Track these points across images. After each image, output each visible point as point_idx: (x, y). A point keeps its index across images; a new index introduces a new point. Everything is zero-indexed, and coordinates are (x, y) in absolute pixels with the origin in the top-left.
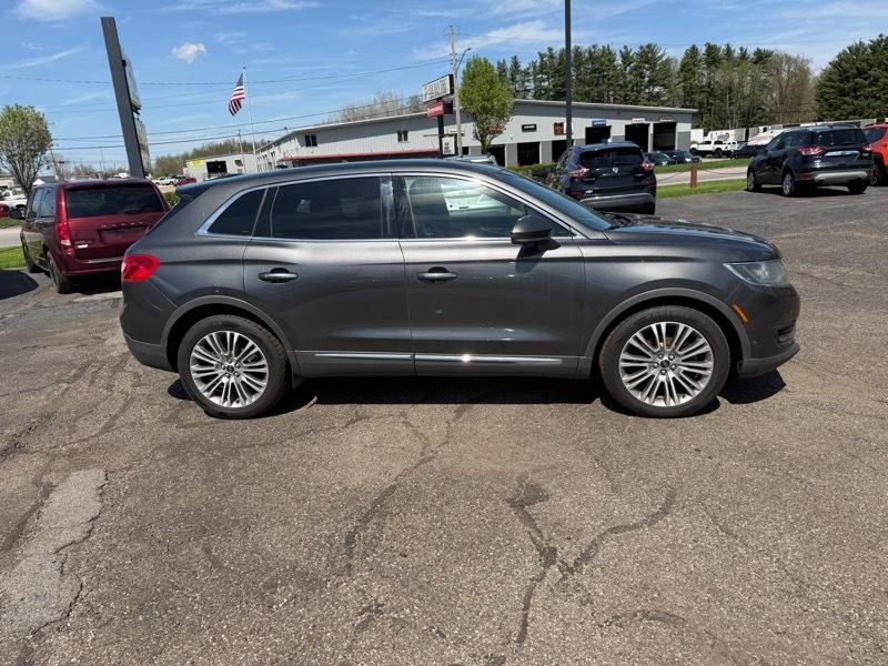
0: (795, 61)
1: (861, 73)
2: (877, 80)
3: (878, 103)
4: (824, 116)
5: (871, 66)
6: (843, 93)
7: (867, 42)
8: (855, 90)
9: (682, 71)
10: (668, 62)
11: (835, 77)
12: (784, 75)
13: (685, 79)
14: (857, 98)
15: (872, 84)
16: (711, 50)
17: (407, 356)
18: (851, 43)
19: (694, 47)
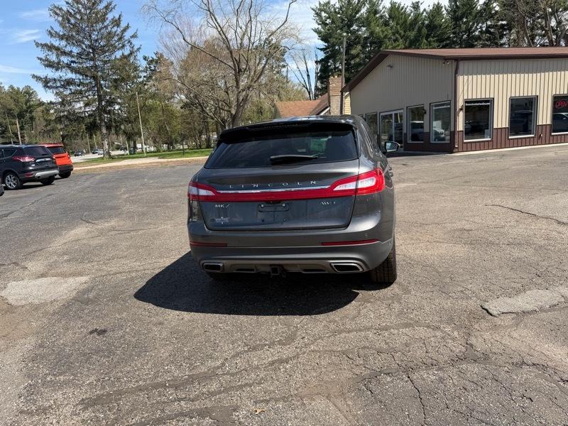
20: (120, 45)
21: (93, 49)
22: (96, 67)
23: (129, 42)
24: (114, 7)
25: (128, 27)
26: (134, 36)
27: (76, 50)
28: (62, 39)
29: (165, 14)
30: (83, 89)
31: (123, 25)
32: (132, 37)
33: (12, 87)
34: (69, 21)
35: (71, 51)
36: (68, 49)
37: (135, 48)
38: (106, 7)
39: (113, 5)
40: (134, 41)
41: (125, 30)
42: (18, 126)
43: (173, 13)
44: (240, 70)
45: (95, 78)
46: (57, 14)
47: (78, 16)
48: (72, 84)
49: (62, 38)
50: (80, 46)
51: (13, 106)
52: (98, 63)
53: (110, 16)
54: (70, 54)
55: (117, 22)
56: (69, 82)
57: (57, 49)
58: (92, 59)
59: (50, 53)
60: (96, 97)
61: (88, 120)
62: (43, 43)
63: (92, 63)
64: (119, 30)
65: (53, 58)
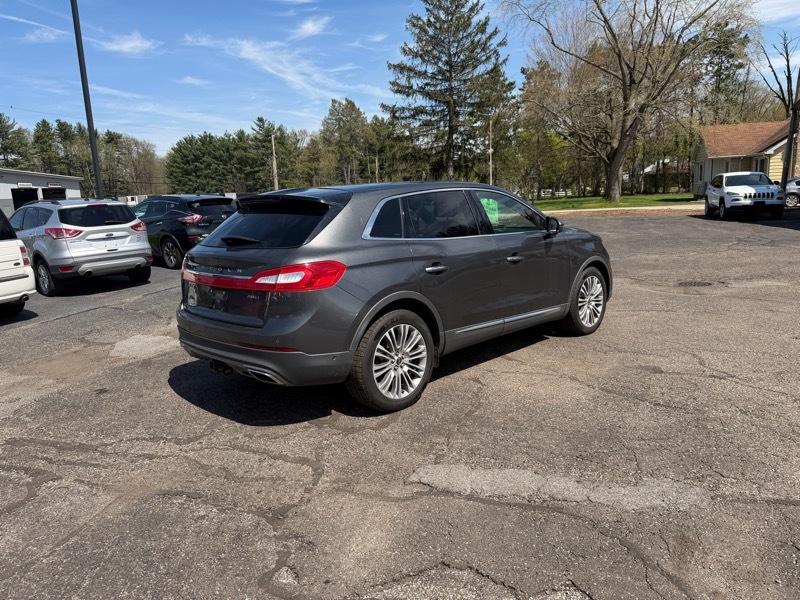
0: (143, 145)
1: (197, 159)
2: (209, 165)
3: (214, 182)
4: (176, 190)
5: (204, 154)
6: (187, 173)
7: (197, 137)
8: (195, 171)
9: (36, 142)
10: (20, 131)
11: (179, 160)
12: (135, 155)
13: (43, 150)
14: (198, 177)
15: (206, 168)
16: (63, 126)
17: (501, 321)
18: (185, 135)
19: (44, 122)
20: (484, 58)
21: (451, 66)
22: (451, 89)
23: (496, 51)
24: (482, 7)
25: (495, 32)
26: (503, 43)
27: (431, 69)
28: (416, 57)
29: (531, 10)
30: (433, 119)
31: (489, 30)
32: (500, 44)
33: (376, 118)
34: (426, 32)
35: (426, 72)
36: (422, 68)
37: (501, 60)
38: (472, 9)
39: (480, 5)
40: (502, 51)
41: (490, 38)
42: (377, 164)
43: (544, 7)
44: (632, 81)
45: (447, 103)
46: (414, 25)
47: (438, 25)
48: (422, 113)
49: (416, 55)
50: (436, 64)
51: (375, 141)
52: (455, 84)
53: (475, 20)
54: (424, 74)
55: (482, 27)
56: (419, 111)
57: (410, 69)
58: (449, 79)
59: (400, 76)
60: (447, 129)
61: (434, 159)
62: (396, 63)
63: (447, 84)
64: (484, 38)
65: (403, 81)
